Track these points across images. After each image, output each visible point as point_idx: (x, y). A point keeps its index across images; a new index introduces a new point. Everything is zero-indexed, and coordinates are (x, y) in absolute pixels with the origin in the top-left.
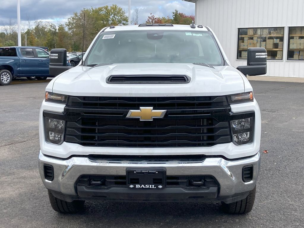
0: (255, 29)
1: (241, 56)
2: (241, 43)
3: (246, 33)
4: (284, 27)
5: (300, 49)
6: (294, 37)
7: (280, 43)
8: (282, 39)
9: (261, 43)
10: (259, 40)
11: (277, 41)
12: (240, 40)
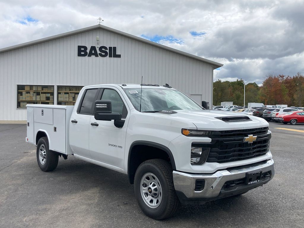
0: (31, 87)
1: (20, 106)
2: (20, 96)
3: (24, 89)
4: (54, 86)
5: (66, 101)
6: (61, 92)
7: (51, 97)
8: (52, 94)
9: (36, 96)
10: (35, 94)
11: (49, 95)
12: (19, 93)
